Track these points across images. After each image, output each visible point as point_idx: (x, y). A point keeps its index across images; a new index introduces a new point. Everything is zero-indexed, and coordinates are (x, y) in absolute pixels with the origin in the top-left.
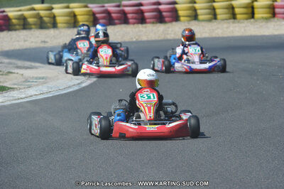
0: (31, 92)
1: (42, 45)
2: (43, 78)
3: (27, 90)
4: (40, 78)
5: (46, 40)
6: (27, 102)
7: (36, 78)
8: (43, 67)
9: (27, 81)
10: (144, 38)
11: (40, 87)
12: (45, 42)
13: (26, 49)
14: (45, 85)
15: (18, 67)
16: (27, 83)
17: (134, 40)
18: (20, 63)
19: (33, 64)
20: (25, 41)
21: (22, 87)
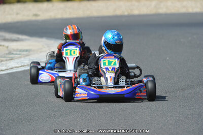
0: (12, 64)
1: (34, 18)
2: (27, 51)
3: (8, 62)
4: (24, 51)
5: (39, 13)
6: (8, 74)
7: (21, 51)
8: (29, 40)
9: (10, 53)
10: (136, 12)
11: (22, 59)
12: (36, 15)
13: (17, 22)
14: (26, 57)
15: (5, 40)
16: (10, 55)
17: (126, 13)
18: (8, 35)
19: (21, 37)
20: (17, 14)
21: (4, 59)
